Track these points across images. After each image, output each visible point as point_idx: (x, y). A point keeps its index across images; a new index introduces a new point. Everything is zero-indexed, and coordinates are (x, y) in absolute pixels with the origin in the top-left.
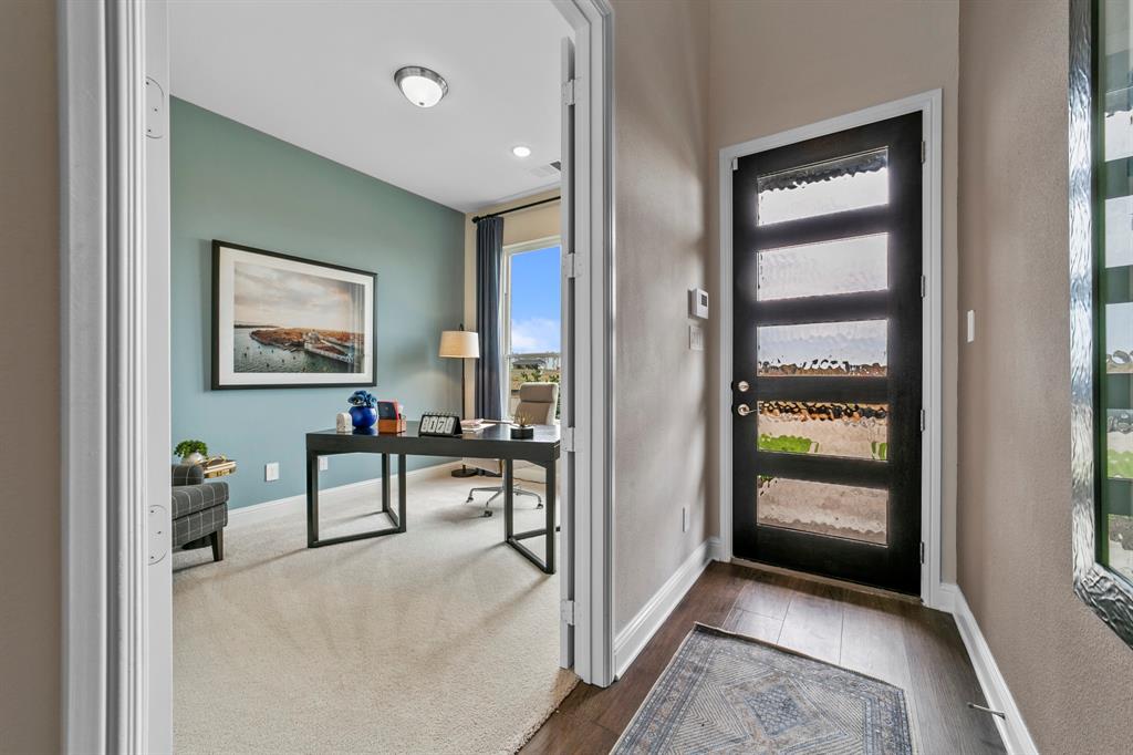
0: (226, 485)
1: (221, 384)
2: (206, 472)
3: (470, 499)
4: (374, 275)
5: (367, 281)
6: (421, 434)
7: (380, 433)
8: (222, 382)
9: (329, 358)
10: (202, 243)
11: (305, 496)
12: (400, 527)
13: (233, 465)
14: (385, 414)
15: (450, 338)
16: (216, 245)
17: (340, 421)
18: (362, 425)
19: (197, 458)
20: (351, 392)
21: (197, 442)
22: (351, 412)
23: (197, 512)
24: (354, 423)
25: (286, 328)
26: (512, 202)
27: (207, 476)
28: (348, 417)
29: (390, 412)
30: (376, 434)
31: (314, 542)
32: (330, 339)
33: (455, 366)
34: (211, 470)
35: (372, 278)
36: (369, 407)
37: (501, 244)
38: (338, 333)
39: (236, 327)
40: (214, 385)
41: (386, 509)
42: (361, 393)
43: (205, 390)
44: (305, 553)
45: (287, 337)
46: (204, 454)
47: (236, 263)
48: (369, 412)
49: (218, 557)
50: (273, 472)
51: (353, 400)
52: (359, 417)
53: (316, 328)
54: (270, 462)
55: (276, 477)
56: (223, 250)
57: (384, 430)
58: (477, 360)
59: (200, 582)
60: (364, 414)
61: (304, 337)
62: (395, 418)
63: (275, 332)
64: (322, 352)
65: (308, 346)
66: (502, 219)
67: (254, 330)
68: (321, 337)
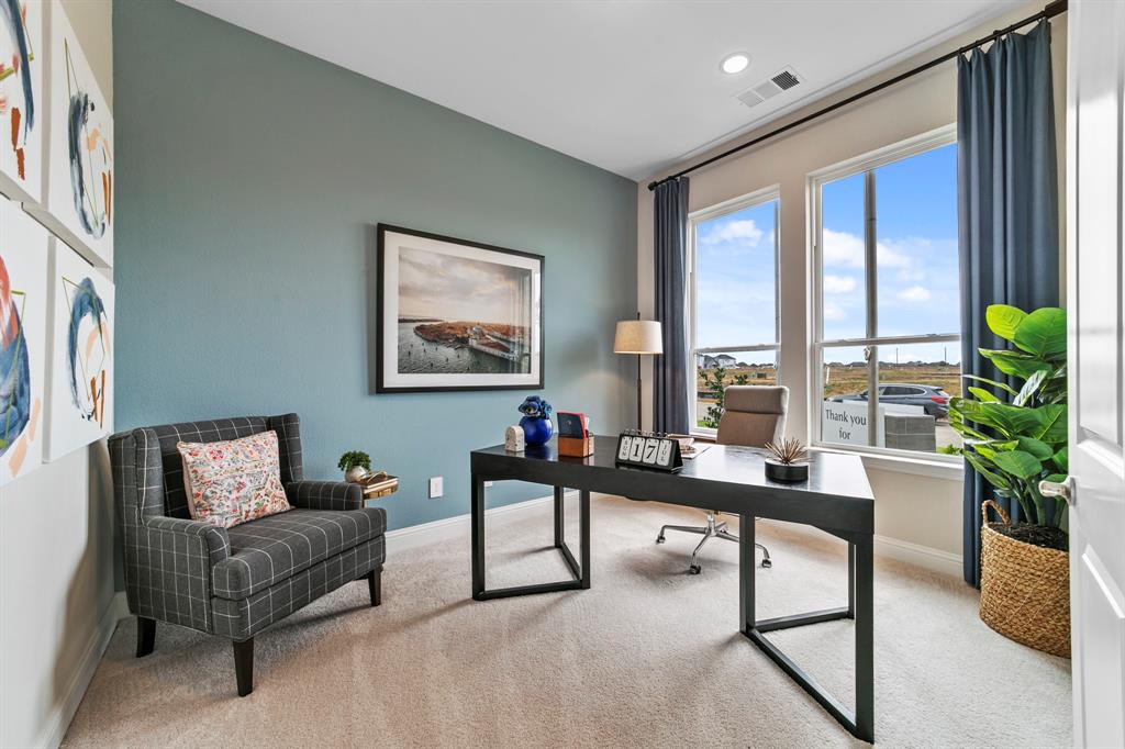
0: (383, 512)
1: (385, 386)
2: (366, 492)
3: (661, 538)
4: (541, 258)
5: (534, 265)
6: (619, 463)
7: (561, 457)
8: (386, 385)
9: (493, 355)
10: (368, 227)
11: (469, 516)
12: (581, 582)
13: (394, 482)
14: (567, 430)
15: (626, 329)
16: (381, 229)
17: (510, 435)
18: (536, 442)
19: (360, 473)
20: (522, 398)
21: (361, 454)
22: (522, 424)
23: (351, 549)
24: (527, 439)
25: (450, 321)
26: (699, 156)
27: (367, 496)
28: (519, 431)
29: (573, 427)
30: (553, 457)
31: (480, 593)
32: (496, 333)
33: (628, 366)
34: (371, 489)
35: (539, 261)
36: (544, 417)
37: (686, 211)
38: (504, 327)
39: (400, 321)
40: (379, 388)
41: (559, 544)
42: (534, 399)
43: (370, 393)
44: (469, 607)
45: (452, 332)
46: (367, 467)
47: (400, 248)
48: (544, 425)
49: (375, 600)
50: (437, 489)
51: (524, 408)
52: (532, 431)
53: (480, 322)
54: (434, 476)
55: (440, 494)
56: (387, 234)
57: (567, 452)
58: (657, 357)
59: (351, 640)
60: (537, 427)
61: (469, 331)
62: (582, 438)
63: (439, 327)
64: (487, 349)
65: (473, 343)
66: (688, 179)
67: (419, 324)
68: (486, 332)
